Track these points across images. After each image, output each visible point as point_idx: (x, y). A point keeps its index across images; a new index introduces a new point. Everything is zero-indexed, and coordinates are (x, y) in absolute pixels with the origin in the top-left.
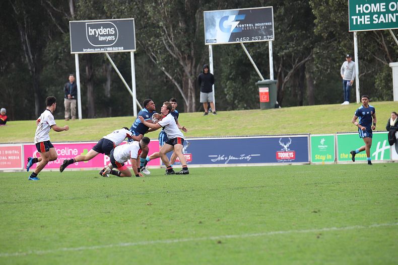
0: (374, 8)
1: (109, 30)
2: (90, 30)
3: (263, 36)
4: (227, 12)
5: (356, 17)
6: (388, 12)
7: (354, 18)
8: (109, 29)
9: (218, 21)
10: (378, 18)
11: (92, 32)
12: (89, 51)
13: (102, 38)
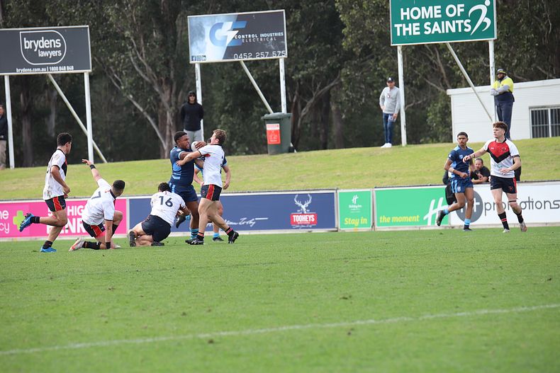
0: (425, 12)
1: (52, 42)
2: (25, 42)
3: (271, 51)
4: (220, 17)
5: (401, 25)
6: (445, 18)
7: (398, 26)
8: (53, 40)
9: (207, 30)
10: (431, 26)
11: (28, 44)
12: (25, 71)
13: (43, 52)
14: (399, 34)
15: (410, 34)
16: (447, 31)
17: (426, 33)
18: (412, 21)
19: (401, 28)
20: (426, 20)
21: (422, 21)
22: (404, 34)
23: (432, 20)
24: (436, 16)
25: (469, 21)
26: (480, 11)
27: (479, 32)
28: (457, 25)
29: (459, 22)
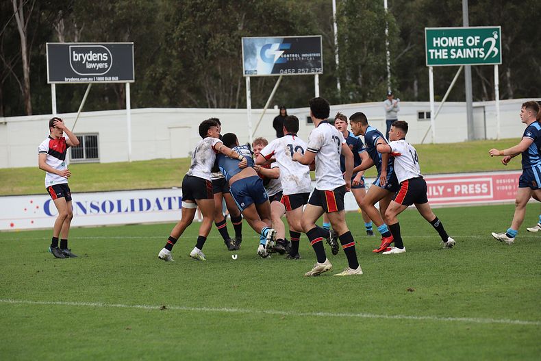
0: (451, 41)
1: (100, 56)
2: (74, 55)
3: (310, 68)
4: (269, 40)
5: (433, 51)
6: (466, 46)
7: (431, 51)
8: (101, 54)
9: (259, 49)
10: (456, 52)
11: (77, 57)
12: (73, 81)
13: (90, 64)
14: (432, 57)
15: (440, 57)
16: (468, 57)
17: (452, 57)
18: (442, 48)
19: (434, 53)
20: (452, 47)
21: (449, 48)
22: (436, 57)
23: (457, 48)
24: (460, 45)
25: (483, 49)
26: (490, 42)
27: (490, 59)
28: (474, 52)
29: (476, 50)
